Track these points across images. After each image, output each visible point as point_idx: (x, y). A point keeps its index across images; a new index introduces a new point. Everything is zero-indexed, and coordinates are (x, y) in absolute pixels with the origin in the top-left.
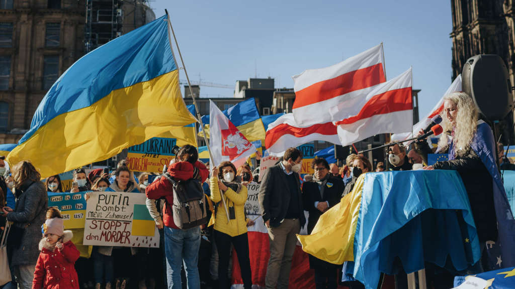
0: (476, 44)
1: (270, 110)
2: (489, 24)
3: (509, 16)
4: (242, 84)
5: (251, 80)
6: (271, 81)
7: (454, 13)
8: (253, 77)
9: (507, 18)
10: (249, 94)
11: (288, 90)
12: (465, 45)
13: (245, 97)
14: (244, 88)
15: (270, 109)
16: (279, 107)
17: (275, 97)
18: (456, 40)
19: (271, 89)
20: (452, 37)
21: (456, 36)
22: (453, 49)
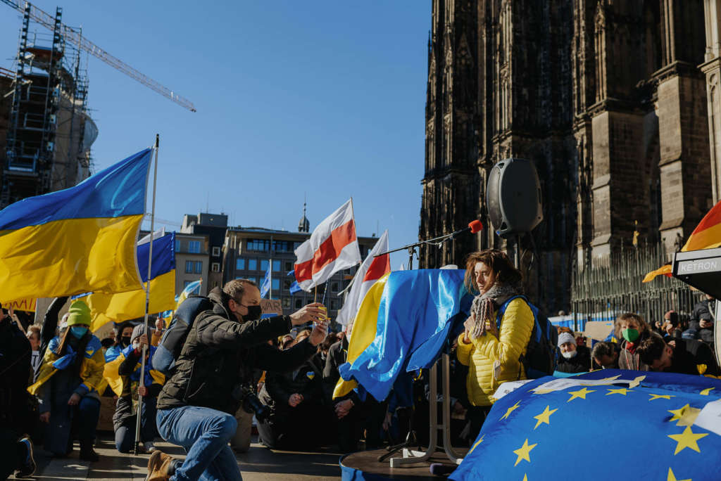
0: (447, 192)
1: (221, 251)
2: (463, 173)
3: (482, 166)
4: (191, 219)
5: (202, 215)
6: (224, 218)
7: (427, 159)
8: (204, 212)
9: (480, 168)
10: (198, 230)
11: (243, 229)
12: (436, 193)
13: (193, 232)
14: (193, 223)
15: (221, 247)
16: (231, 247)
17: (228, 236)
18: (427, 187)
19: (224, 227)
20: (423, 183)
21: (427, 184)
22: (423, 197)
